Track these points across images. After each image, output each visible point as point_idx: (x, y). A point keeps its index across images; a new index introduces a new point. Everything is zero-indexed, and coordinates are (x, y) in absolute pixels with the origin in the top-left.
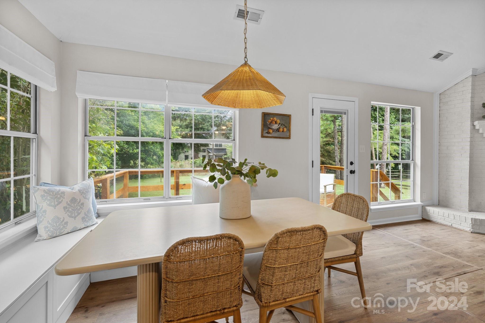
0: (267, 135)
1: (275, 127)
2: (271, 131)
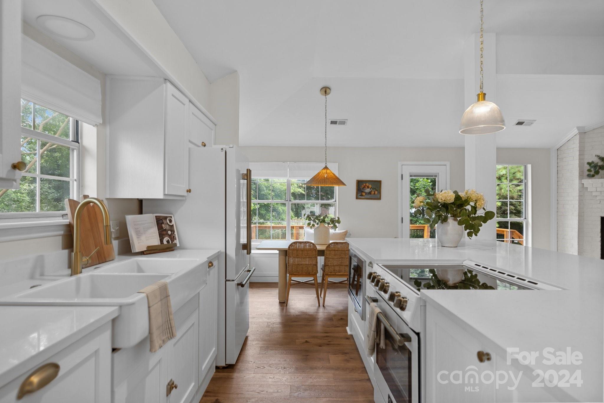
0: (360, 197)
1: (368, 190)
2: (364, 194)
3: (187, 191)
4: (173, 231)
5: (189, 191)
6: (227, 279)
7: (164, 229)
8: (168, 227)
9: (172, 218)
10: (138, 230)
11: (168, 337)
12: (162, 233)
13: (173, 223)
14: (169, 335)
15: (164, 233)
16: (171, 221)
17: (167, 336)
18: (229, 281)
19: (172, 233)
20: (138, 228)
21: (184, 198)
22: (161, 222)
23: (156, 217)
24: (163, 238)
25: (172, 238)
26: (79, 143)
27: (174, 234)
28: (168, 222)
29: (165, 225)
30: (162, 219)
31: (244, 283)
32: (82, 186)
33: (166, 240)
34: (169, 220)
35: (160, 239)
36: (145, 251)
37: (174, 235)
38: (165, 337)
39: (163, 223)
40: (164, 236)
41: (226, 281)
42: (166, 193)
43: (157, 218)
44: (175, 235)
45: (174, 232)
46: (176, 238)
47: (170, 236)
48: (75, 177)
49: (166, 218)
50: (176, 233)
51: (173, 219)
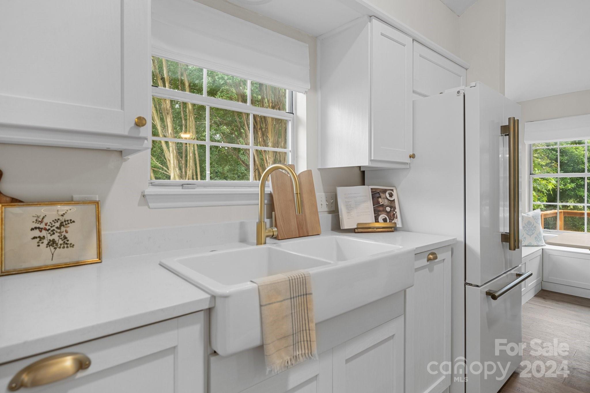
3: (410, 157)
4: (393, 208)
5: (412, 156)
6: (467, 282)
7: (381, 204)
8: (386, 202)
9: (393, 191)
10: (349, 203)
11: (302, 354)
12: (378, 209)
13: (395, 197)
14: (307, 351)
15: (381, 209)
16: (391, 195)
17: (303, 352)
18: (470, 285)
19: (392, 209)
20: (349, 202)
21: (408, 166)
22: (377, 195)
23: (371, 189)
24: (379, 215)
25: (392, 216)
26: (293, 114)
27: (394, 211)
28: (388, 196)
29: (383, 199)
30: (379, 193)
31: (497, 294)
32: (297, 157)
33: (382, 217)
34: (389, 194)
35: (375, 216)
36: (356, 228)
37: (394, 213)
38: (300, 352)
39: (380, 197)
40: (380, 213)
41: (466, 284)
42: (373, 158)
43: (373, 191)
44: (396, 212)
45: (395, 208)
46: (397, 216)
47: (388, 213)
48: (290, 149)
49: (385, 191)
50: (397, 210)
51: (394, 193)
